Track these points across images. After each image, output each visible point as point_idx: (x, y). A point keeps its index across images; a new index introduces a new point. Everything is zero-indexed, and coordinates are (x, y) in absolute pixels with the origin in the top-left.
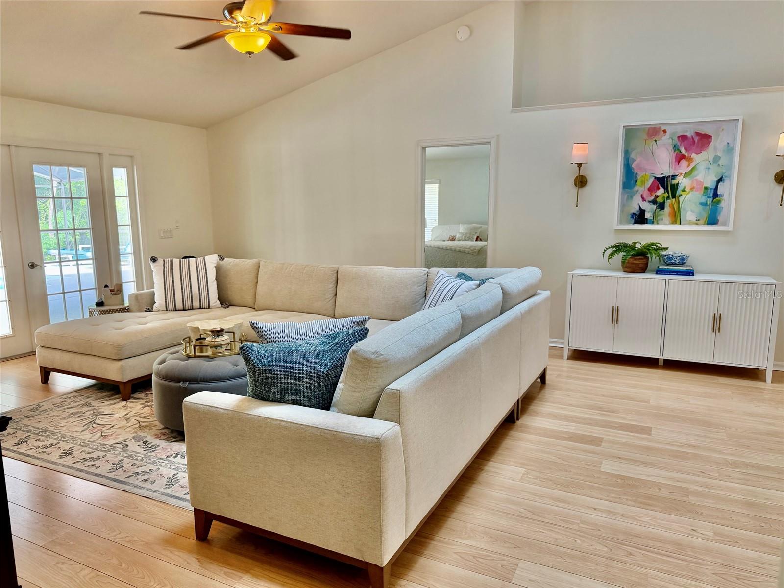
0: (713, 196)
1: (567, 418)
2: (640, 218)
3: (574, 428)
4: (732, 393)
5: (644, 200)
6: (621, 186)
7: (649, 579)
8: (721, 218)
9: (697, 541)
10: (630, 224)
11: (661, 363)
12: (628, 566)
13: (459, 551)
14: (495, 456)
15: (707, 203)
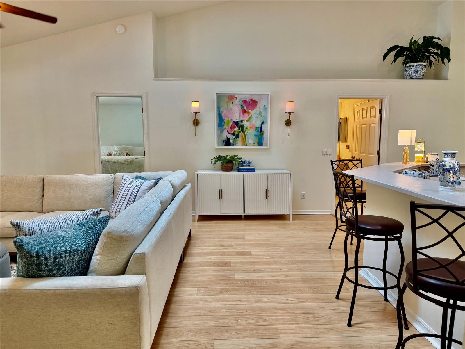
0: (260, 132)
1: (209, 254)
2: (227, 143)
3: (214, 259)
4: (278, 228)
5: (229, 133)
6: (217, 126)
7: (278, 330)
8: (264, 142)
9: (292, 305)
10: (223, 145)
11: (243, 217)
12: (266, 327)
13: (178, 346)
14: (178, 284)
15: (257, 135)
